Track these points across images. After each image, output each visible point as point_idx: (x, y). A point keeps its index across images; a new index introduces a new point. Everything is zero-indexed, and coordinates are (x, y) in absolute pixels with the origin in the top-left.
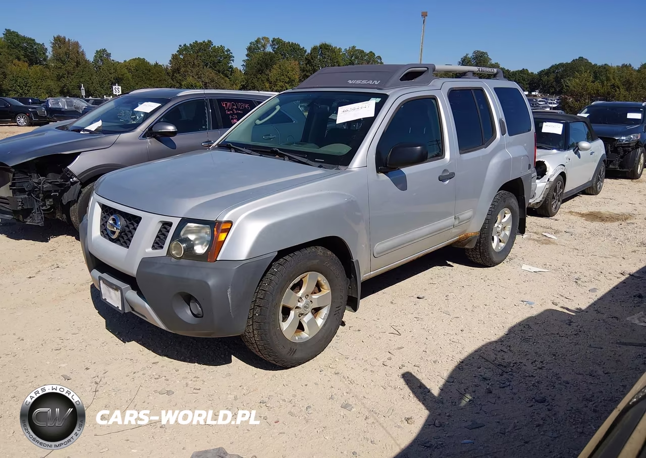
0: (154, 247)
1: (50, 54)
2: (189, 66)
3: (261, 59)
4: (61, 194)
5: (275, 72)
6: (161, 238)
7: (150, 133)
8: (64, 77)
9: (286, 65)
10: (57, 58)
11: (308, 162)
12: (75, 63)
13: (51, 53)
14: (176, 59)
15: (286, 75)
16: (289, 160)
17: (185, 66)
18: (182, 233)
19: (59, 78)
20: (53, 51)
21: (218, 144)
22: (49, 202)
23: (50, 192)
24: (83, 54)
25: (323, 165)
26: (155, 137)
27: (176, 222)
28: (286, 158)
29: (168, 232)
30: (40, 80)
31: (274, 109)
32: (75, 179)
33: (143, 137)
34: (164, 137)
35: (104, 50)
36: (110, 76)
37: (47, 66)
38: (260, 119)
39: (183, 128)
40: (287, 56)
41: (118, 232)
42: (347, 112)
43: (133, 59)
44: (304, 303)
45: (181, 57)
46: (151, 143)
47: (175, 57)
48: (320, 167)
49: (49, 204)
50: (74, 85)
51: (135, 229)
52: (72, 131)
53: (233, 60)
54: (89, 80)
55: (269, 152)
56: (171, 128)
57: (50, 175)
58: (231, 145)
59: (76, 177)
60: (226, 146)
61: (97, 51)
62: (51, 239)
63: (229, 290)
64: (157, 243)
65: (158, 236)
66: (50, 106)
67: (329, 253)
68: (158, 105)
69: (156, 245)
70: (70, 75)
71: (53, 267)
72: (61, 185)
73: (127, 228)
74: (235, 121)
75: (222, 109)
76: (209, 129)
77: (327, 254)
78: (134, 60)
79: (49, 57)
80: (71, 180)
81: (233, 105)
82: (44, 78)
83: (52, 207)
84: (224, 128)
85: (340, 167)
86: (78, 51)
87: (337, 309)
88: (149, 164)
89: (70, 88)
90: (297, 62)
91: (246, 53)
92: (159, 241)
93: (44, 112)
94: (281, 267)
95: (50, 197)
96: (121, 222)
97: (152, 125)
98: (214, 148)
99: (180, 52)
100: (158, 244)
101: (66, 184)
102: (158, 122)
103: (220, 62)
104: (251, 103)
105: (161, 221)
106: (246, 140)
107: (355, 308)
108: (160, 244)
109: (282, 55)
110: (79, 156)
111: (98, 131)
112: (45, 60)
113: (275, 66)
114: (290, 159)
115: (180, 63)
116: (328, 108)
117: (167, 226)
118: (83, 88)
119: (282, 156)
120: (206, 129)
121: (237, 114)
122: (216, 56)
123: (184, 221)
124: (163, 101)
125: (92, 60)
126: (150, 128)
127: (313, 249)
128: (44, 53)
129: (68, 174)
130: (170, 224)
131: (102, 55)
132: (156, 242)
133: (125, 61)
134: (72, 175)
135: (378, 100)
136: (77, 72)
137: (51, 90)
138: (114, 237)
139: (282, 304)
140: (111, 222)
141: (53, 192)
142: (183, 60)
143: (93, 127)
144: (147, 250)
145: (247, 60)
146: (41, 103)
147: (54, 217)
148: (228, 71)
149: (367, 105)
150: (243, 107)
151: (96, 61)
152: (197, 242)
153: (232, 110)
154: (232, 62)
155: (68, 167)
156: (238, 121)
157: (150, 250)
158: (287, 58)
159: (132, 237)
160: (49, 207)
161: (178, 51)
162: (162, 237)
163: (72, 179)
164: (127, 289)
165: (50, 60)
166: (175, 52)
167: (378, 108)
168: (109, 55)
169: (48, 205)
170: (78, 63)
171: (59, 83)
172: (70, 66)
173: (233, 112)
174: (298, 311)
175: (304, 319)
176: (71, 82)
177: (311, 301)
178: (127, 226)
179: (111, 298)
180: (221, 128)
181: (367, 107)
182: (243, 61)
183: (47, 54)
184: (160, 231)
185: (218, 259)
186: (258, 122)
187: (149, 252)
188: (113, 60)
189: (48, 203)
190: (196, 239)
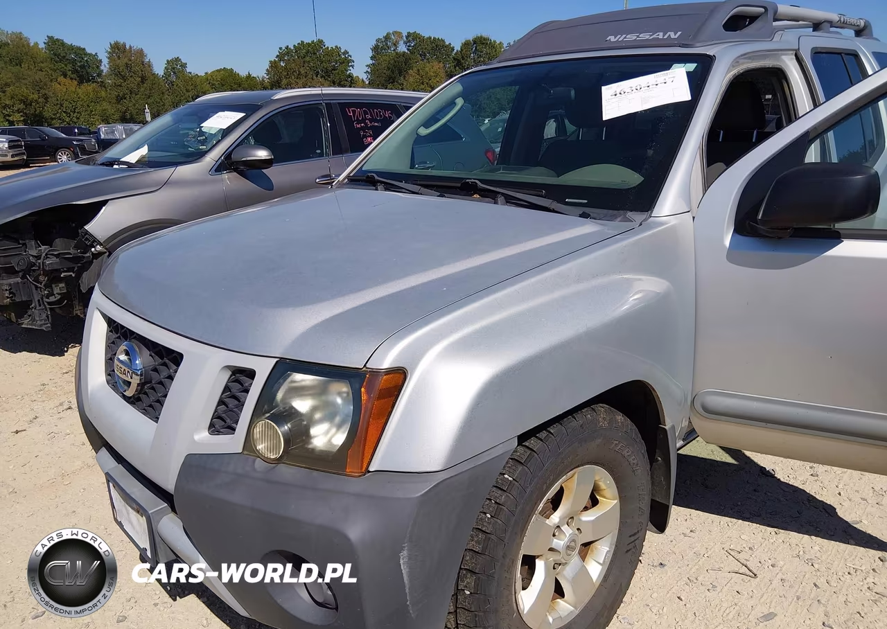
0: (213, 429)
1: (105, 67)
2: (293, 77)
3: (393, 61)
4: (79, 275)
5: (411, 79)
6: (230, 406)
7: (228, 164)
8: (125, 99)
9: (427, 69)
10: (116, 71)
11: (552, 207)
12: (140, 79)
13: (107, 66)
14: (276, 67)
15: (427, 84)
16: (507, 202)
17: (288, 76)
18: (280, 396)
19: (119, 99)
20: (109, 62)
21: (348, 176)
22: (59, 289)
23: (59, 271)
24: (149, 66)
25: (587, 210)
26: (236, 170)
27: (263, 369)
28: (501, 199)
29: (247, 391)
30: (93, 104)
31: (452, 103)
32: (99, 248)
33: (216, 171)
34: (251, 170)
35: (177, 60)
36: (187, 94)
37: (102, 85)
38: (426, 124)
39: (282, 155)
40: (427, 57)
41: (135, 381)
42: (623, 95)
43: (217, 71)
44: (566, 539)
45: (282, 64)
46: (230, 181)
47: (273, 65)
48: (584, 215)
49: (59, 291)
50: (139, 108)
51: (171, 378)
52: (101, 164)
53: (353, 66)
54: (159, 100)
55: (458, 187)
56: (262, 154)
57: (58, 241)
58: (376, 177)
59: (101, 244)
60: (365, 180)
61: (168, 61)
62: (70, 350)
63: (405, 553)
64: (219, 418)
65: (221, 402)
66: (103, 137)
67: (620, 417)
68: (240, 115)
69: (218, 423)
70: (134, 95)
71: (61, 409)
72: (76, 259)
73: (154, 374)
74: (369, 139)
75: (348, 120)
76: (327, 155)
77: (616, 421)
78: (219, 71)
79: (104, 71)
80: (93, 249)
81: (366, 113)
82: (97, 100)
83: (64, 296)
84: (352, 152)
85: (630, 214)
86: (143, 62)
87: (632, 539)
88: (228, 216)
89: (134, 112)
90: (441, 65)
91: (371, 55)
92: (225, 412)
93: (95, 145)
94: (520, 468)
95: (60, 280)
96: (142, 360)
97: (230, 149)
98: (341, 185)
99: (281, 57)
100: (223, 421)
101: (84, 257)
102: (241, 143)
103: (334, 70)
104: (395, 110)
105: (228, 367)
106: (402, 167)
107: (661, 526)
108: (228, 421)
109: (421, 55)
110: (104, 208)
111: (142, 163)
112: (99, 75)
113: (411, 72)
114: (510, 200)
115: (281, 72)
116: (573, 93)
117: (243, 378)
118: (147, 110)
119: (488, 195)
120: (321, 155)
121: (372, 128)
122: (329, 61)
123: (284, 367)
124: (249, 109)
125: (162, 74)
126: (228, 155)
127: (588, 414)
128: (98, 67)
129: (87, 239)
130: (251, 374)
131: (175, 66)
132: (217, 416)
133: (206, 73)
134: (94, 241)
135: (692, 67)
136: (142, 89)
137: (107, 117)
138: (129, 393)
139: (522, 552)
140: (123, 357)
141: (66, 272)
142: (286, 68)
143: (133, 158)
144: (197, 437)
145: (373, 64)
146: (90, 133)
147: (71, 312)
148: (346, 80)
149: (667, 77)
150: (381, 116)
151: (167, 75)
152: (318, 416)
153: (363, 121)
154: (351, 68)
155: (86, 227)
156: (374, 140)
157: (203, 435)
158: (428, 59)
159: (165, 396)
160: (59, 297)
161: (277, 56)
162: (232, 403)
163: (94, 247)
164: (161, 513)
165: (106, 76)
166: (273, 58)
167: (697, 83)
168: (184, 66)
169: (57, 294)
170: (143, 79)
171: (120, 106)
172: (133, 82)
173: (366, 124)
174: (552, 558)
175: (565, 573)
176: (134, 105)
177: (578, 529)
178: (155, 370)
179: (130, 522)
180: (346, 152)
181: (669, 81)
182: (367, 66)
183: (102, 68)
184: (227, 389)
185: (371, 469)
186: (423, 131)
187: (203, 440)
188: (190, 73)
189: (56, 291)
190: (314, 409)
